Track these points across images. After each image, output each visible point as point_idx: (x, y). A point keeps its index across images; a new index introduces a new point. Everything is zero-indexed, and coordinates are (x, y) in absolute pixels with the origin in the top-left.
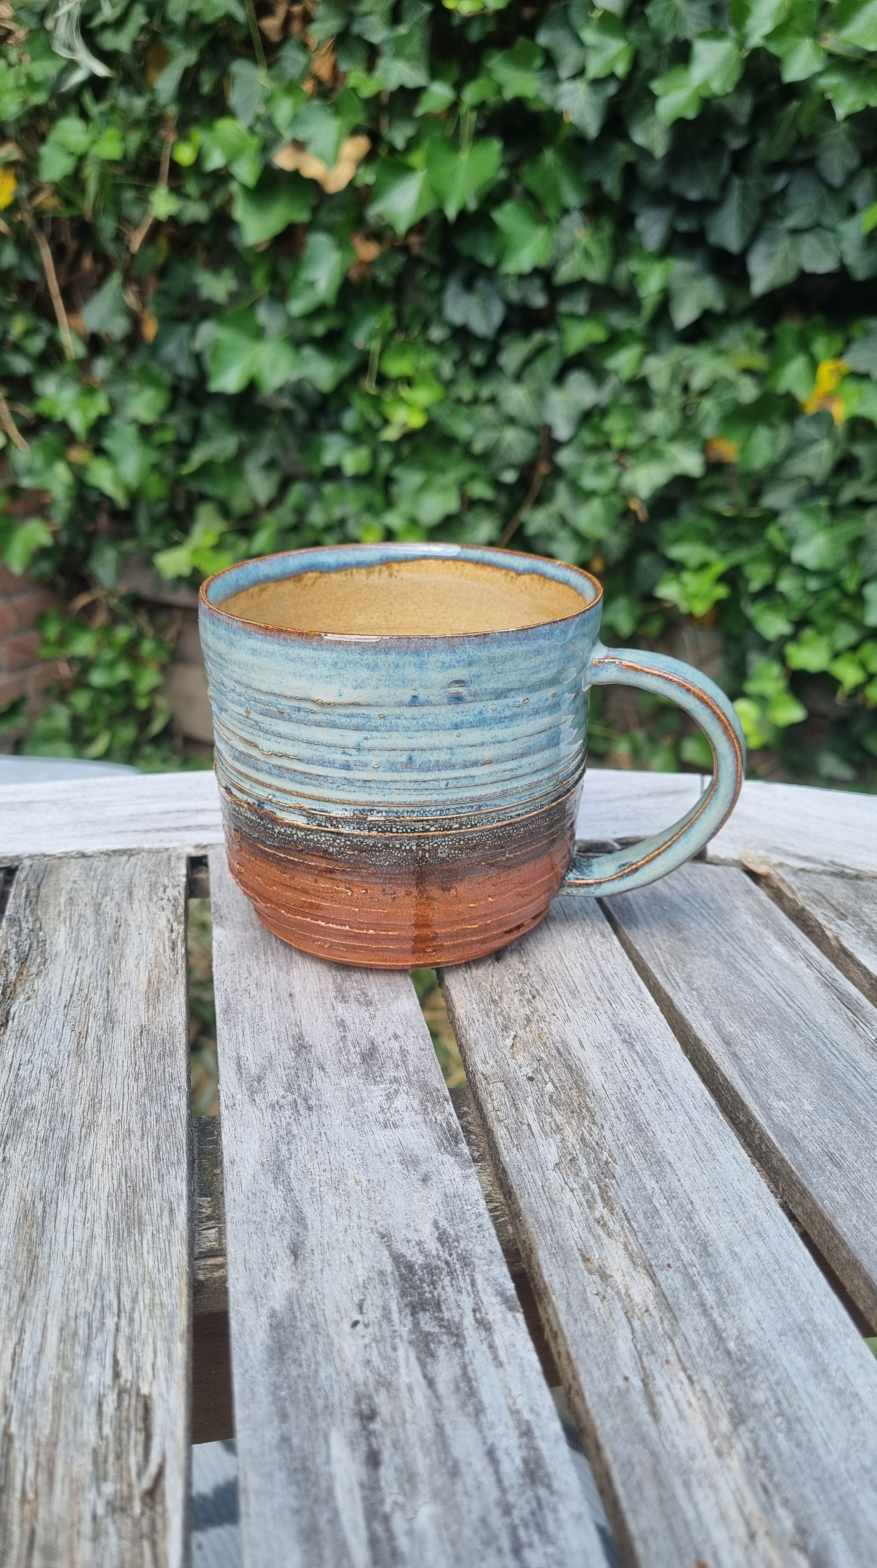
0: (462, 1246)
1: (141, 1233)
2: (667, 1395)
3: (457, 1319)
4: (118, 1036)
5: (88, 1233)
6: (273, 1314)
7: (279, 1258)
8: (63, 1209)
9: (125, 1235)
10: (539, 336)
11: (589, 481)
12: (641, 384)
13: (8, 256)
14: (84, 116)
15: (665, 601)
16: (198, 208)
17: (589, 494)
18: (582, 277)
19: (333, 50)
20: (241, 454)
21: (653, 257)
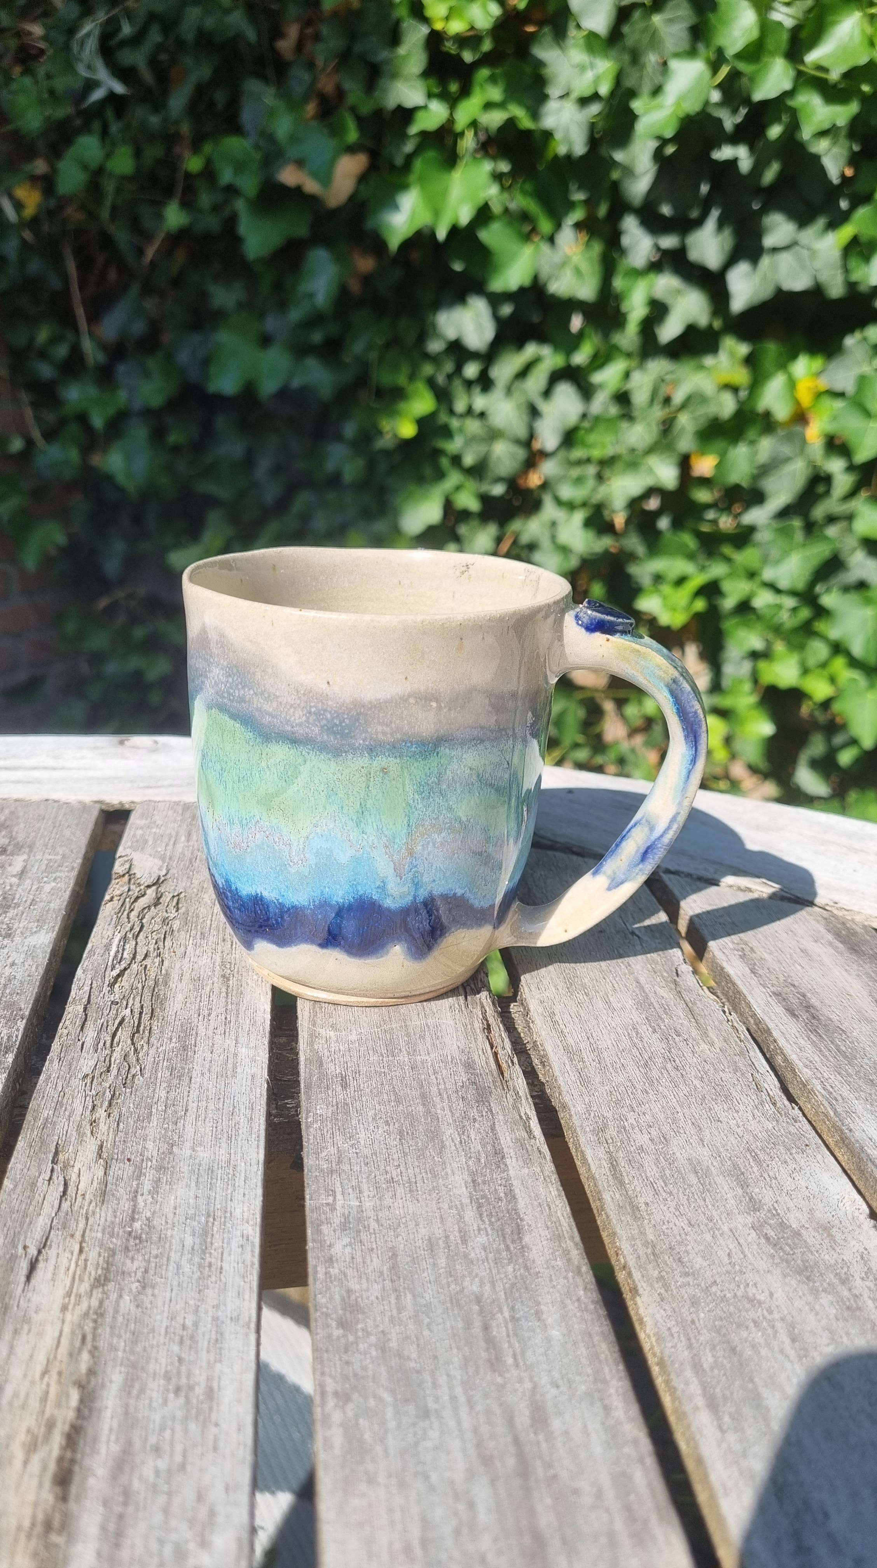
2: (51, 1262)
10: (531, 350)
11: (566, 492)
12: (623, 398)
13: (35, 266)
14: (104, 134)
15: (645, 614)
16: (212, 223)
17: (570, 506)
18: (571, 295)
19: (337, 69)
20: (249, 461)
21: (637, 273)
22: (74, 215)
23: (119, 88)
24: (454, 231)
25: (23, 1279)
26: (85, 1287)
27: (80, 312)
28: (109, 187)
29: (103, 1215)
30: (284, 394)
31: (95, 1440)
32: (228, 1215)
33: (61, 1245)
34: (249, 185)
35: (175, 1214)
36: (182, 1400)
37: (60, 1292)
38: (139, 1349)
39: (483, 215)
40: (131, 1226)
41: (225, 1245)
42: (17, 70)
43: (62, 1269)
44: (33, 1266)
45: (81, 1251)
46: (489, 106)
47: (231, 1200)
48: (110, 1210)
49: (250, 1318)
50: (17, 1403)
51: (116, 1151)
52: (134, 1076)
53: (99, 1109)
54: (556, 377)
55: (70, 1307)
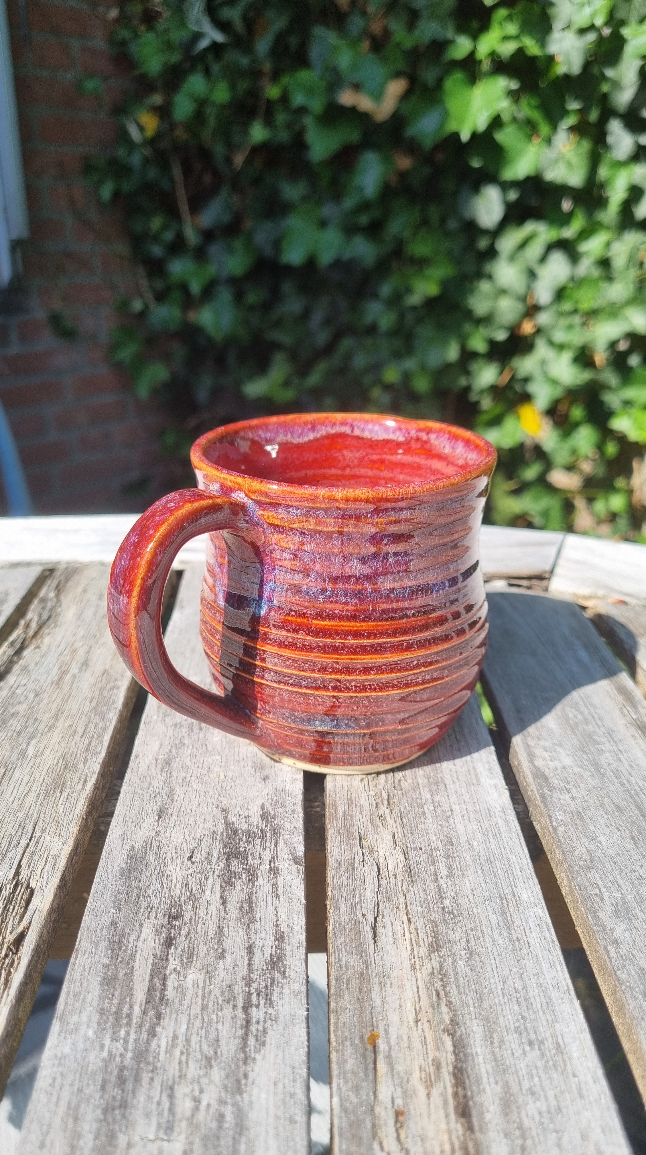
0: (276, 822)
1: (61, 792)
2: (389, 928)
3: (256, 865)
4: (88, 674)
5: (27, 789)
6: (132, 849)
7: (148, 817)
8: (17, 774)
9: (51, 792)
10: (530, 227)
11: (559, 336)
12: (605, 263)
13: (152, 173)
14: (207, 72)
15: (616, 432)
16: (284, 136)
17: (561, 347)
18: (564, 182)
19: (385, 15)
20: (306, 315)
21: (620, 165)
22: (181, 134)
23: (219, 37)
24: (474, 135)
25: (371, 941)
26: (423, 951)
27: (184, 207)
28: (211, 113)
29: (416, 894)
30: (338, 264)
31: (478, 1081)
32: (518, 899)
33: (391, 914)
34: (317, 105)
35: (474, 895)
36: (537, 1053)
37: (405, 954)
38: (486, 1005)
39: (496, 122)
40: (442, 903)
41: (524, 924)
42: (143, 28)
43: (400, 936)
44: (374, 929)
45: (409, 921)
46: (506, 38)
47: (515, 886)
48: (421, 890)
49: (568, 986)
50: (404, 1044)
51: (408, 841)
52: (399, 781)
53: (382, 807)
54: (552, 247)
55: (418, 967)
